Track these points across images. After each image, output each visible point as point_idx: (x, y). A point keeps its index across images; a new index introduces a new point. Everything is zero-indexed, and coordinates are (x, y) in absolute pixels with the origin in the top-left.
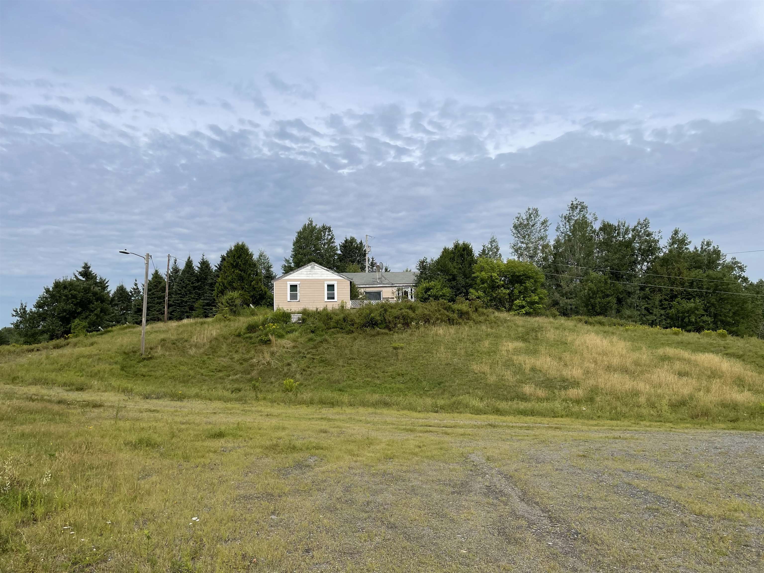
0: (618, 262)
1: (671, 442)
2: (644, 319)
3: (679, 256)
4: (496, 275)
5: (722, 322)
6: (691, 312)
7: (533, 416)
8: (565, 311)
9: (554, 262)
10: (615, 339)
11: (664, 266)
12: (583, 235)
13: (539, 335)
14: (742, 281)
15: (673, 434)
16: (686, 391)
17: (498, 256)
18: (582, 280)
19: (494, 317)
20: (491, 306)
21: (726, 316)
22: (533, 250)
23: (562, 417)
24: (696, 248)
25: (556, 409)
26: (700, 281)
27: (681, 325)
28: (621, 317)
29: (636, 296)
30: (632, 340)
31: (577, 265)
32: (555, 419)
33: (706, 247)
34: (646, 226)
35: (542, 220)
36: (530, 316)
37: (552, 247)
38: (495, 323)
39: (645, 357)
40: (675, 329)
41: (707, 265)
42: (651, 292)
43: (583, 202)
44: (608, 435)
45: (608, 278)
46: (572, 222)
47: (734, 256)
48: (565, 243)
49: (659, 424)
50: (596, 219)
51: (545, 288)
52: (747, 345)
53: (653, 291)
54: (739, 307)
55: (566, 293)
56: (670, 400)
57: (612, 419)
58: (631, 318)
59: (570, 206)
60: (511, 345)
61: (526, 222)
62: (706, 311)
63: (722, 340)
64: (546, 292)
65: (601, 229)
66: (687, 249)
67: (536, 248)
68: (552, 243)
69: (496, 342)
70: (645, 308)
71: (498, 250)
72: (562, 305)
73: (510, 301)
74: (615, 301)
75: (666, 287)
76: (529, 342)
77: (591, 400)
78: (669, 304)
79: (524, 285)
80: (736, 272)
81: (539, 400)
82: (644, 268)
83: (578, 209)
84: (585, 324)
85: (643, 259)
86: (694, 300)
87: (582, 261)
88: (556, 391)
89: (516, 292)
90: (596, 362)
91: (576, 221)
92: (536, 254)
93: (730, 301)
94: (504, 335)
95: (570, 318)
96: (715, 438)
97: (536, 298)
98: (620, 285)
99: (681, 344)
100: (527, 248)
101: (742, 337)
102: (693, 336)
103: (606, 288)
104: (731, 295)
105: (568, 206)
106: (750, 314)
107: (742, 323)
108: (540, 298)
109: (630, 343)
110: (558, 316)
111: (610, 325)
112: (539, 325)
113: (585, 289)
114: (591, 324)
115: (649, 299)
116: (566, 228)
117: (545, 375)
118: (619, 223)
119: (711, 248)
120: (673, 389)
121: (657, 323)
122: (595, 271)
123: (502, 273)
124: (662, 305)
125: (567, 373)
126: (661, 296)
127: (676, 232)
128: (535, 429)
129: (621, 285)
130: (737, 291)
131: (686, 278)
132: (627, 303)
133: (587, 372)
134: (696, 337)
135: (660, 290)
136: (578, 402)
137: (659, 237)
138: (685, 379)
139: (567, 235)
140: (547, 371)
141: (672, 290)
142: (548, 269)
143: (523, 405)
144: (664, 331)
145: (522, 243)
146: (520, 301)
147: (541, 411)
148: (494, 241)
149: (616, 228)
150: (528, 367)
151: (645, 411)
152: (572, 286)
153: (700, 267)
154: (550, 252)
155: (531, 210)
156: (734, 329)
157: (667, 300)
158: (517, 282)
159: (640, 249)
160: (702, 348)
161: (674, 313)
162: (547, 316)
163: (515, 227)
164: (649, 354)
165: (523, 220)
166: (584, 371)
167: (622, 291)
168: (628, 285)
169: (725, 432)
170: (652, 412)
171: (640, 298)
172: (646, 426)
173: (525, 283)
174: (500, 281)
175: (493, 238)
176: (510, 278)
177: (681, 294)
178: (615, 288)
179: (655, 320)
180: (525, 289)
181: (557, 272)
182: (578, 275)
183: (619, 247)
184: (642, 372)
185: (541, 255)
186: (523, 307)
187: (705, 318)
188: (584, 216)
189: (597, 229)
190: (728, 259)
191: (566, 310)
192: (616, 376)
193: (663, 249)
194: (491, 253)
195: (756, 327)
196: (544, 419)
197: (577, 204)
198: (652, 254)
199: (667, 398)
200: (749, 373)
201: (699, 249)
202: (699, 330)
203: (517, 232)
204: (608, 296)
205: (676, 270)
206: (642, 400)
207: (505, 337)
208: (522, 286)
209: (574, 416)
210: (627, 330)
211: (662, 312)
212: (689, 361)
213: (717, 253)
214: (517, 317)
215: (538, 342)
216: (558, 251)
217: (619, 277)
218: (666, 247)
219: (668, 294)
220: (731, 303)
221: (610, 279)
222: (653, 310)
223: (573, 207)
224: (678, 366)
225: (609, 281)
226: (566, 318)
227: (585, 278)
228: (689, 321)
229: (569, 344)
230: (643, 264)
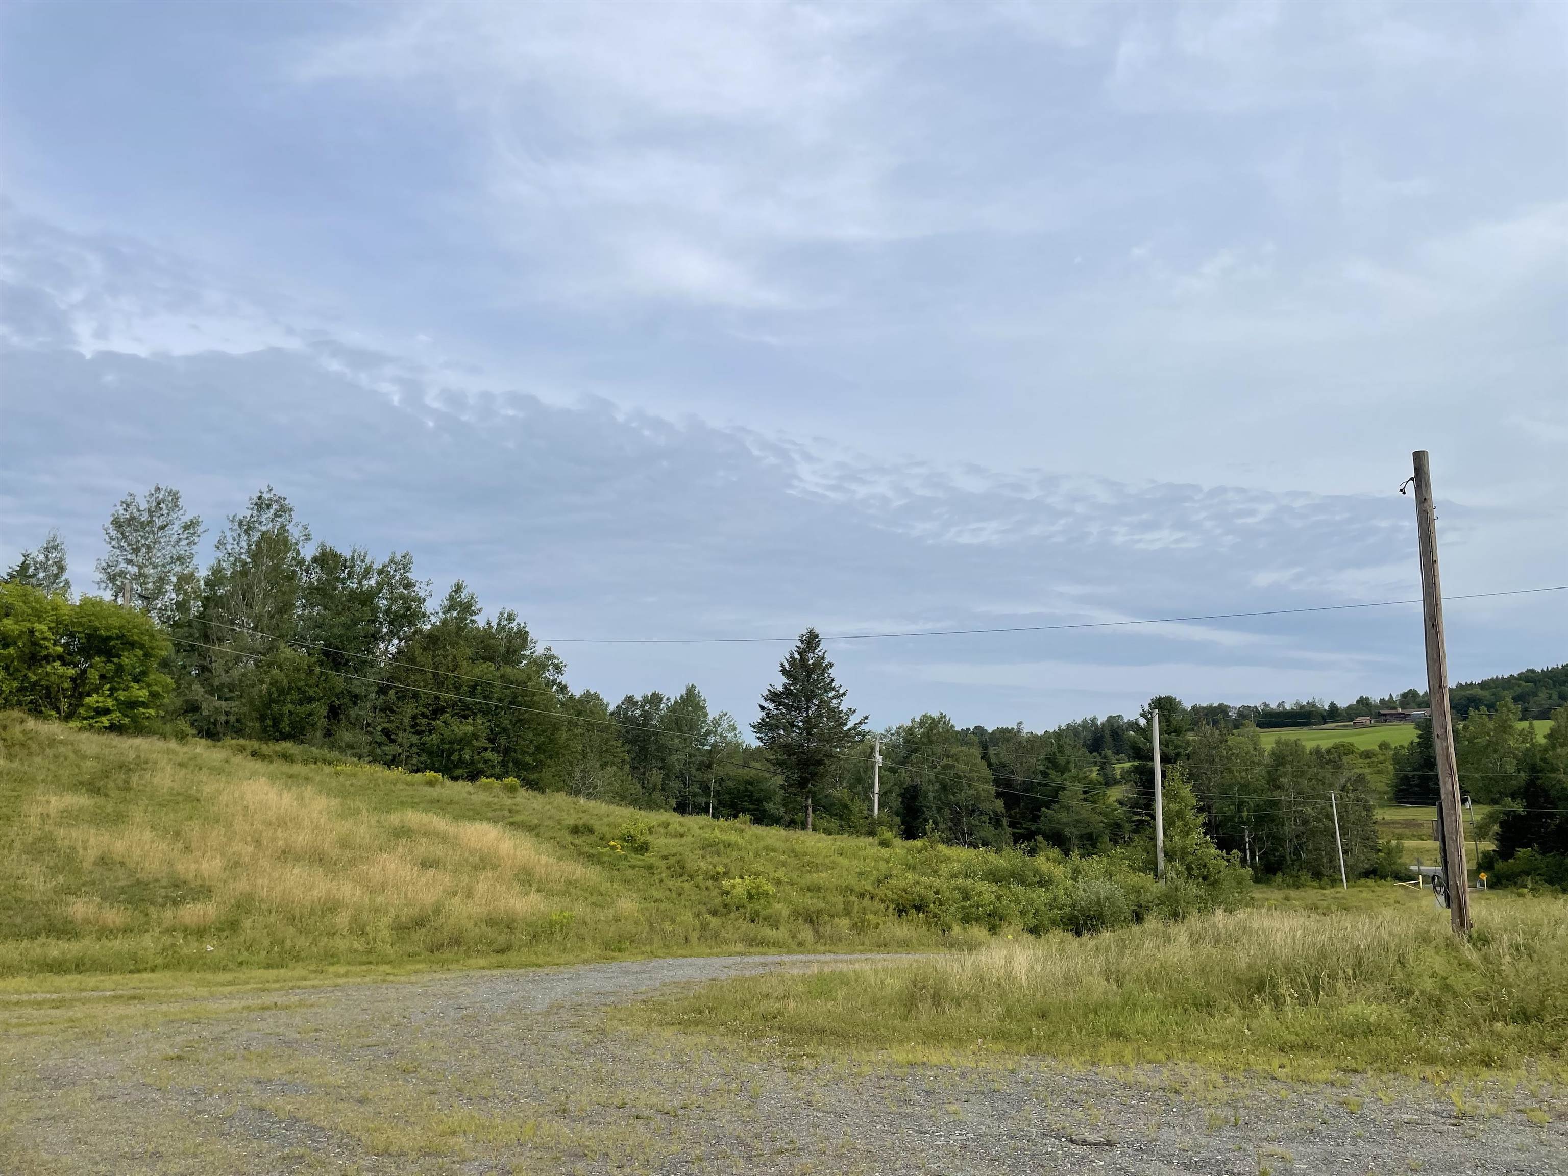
0: (342, 632)
1: (380, 1004)
2: (378, 751)
3: (458, 634)
4: (45, 628)
5: (517, 762)
6: (465, 741)
7: (80, 973)
8: (212, 727)
9: (201, 616)
10: (309, 791)
11: (430, 649)
12: (276, 568)
13: (135, 779)
14: (557, 691)
15: (387, 989)
16: (429, 898)
17: (62, 585)
18: (260, 662)
19: (24, 732)
20: (19, 703)
21: (524, 753)
22: (154, 583)
23: (153, 970)
24: (489, 623)
25: (143, 952)
26: (489, 684)
27: (445, 766)
28: (332, 747)
29: (369, 704)
30: (343, 793)
31: (255, 629)
32: (136, 976)
33: (506, 622)
34: (404, 568)
35: (186, 519)
36: (121, 734)
37: (202, 583)
38: (22, 745)
39: (363, 829)
40: (430, 774)
41: (504, 655)
42: (398, 698)
43: (285, 499)
44: (250, 1002)
45: (315, 663)
46: (256, 536)
47: (548, 644)
48: (232, 577)
49: (364, 968)
50: (308, 537)
51: (171, 673)
52: (549, 807)
53: (402, 696)
54: (547, 736)
55: (220, 688)
56: (397, 916)
57: (269, 966)
58: (353, 748)
59: (255, 500)
60: (56, 803)
61: (145, 517)
62: (491, 741)
63: (509, 797)
64: (169, 680)
65: (315, 560)
66: (473, 622)
67: (162, 580)
68: (203, 573)
69: (16, 794)
70: (382, 731)
71: (62, 569)
72: (205, 713)
73: (72, 696)
74: (324, 711)
75: (427, 692)
76: (106, 795)
77: (233, 926)
78: (429, 724)
79: (116, 660)
80: (549, 674)
81: (105, 932)
82: (393, 649)
83: (272, 511)
84: (249, 757)
85: (392, 632)
86: (474, 719)
87: (266, 620)
88: (152, 910)
89: (93, 676)
90: (258, 842)
91: (264, 534)
92: (159, 592)
93: (534, 726)
94: (39, 778)
95: (219, 744)
96: (461, 988)
97: (142, 694)
98: (338, 680)
99: (438, 805)
100: (141, 577)
101: (543, 792)
102: (462, 789)
103: (310, 683)
104: (537, 714)
105: (251, 499)
106: (562, 751)
107: (549, 766)
108: (154, 695)
109: (338, 800)
110: (189, 738)
111: (305, 762)
112: (138, 757)
113: (262, 682)
114: (263, 757)
115: (392, 711)
116: (241, 547)
117: (132, 873)
118: (354, 553)
119: (514, 625)
120: (406, 894)
121: (402, 761)
122: (291, 646)
123: (61, 627)
124: (416, 725)
125: (186, 868)
126: (417, 707)
127: (458, 589)
128: (77, 1004)
129: (341, 680)
130: (546, 709)
131: (466, 677)
132: (348, 717)
133: (235, 865)
134: (466, 790)
135: (416, 696)
136: (200, 933)
137: (427, 593)
138: (431, 872)
139: (240, 560)
140: (138, 863)
141: (437, 698)
142: (186, 629)
143: (56, 949)
144: (410, 777)
145: (130, 562)
146: (101, 699)
147: (104, 960)
148: (55, 548)
149: (348, 564)
150: (92, 854)
151: (341, 944)
152: (236, 673)
153: (491, 659)
154: (195, 592)
155: (162, 492)
156: (535, 776)
157: (427, 717)
158: (99, 653)
159: (388, 612)
160: (471, 813)
161: (435, 742)
162: (164, 736)
163: (117, 523)
164: (373, 822)
165: (139, 511)
166: (229, 860)
167: (342, 693)
168: (355, 682)
169: (484, 974)
170: (356, 945)
171: (375, 709)
172: (338, 976)
173: (119, 656)
174: (55, 644)
175: (54, 539)
176: (83, 641)
177: (453, 707)
178: (328, 685)
179: (400, 754)
180: (117, 671)
181: (206, 638)
182: (253, 651)
183: (349, 601)
184: (352, 862)
185: (174, 596)
186: (107, 711)
187: (488, 755)
188: (283, 527)
189: (308, 558)
190: (540, 650)
191: (215, 724)
192: (296, 871)
193: (432, 617)
194: (41, 575)
195: (569, 774)
196: (107, 977)
197: (270, 499)
198: (411, 624)
199: (392, 912)
200: (544, 859)
201: (494, 624)
202: (473, 777)
203: (120, 536)
204: (310, 700)
205: (449, 659)
206: (342, 920)
207: (43, 781)
208: (111, 662)
209: (183, 967)
210: (337, 774)
211: (415, 739)
212: (444, 839)
213: (522, 635)
214: (84, 736)
215: (129, 796)
216: (215, 593)
217: (340, 663)
218: (437, 613)
219: (430, 705)
220: (535, 729)
221: (321, 665)
222: (397, 735)
223: (261, 505)
224: (423, 847)
225: (318, 669)
226: (210, 742)
227: (269, 657)
228: (460, 759)
229: (204, 800)
230: (390, 641)
